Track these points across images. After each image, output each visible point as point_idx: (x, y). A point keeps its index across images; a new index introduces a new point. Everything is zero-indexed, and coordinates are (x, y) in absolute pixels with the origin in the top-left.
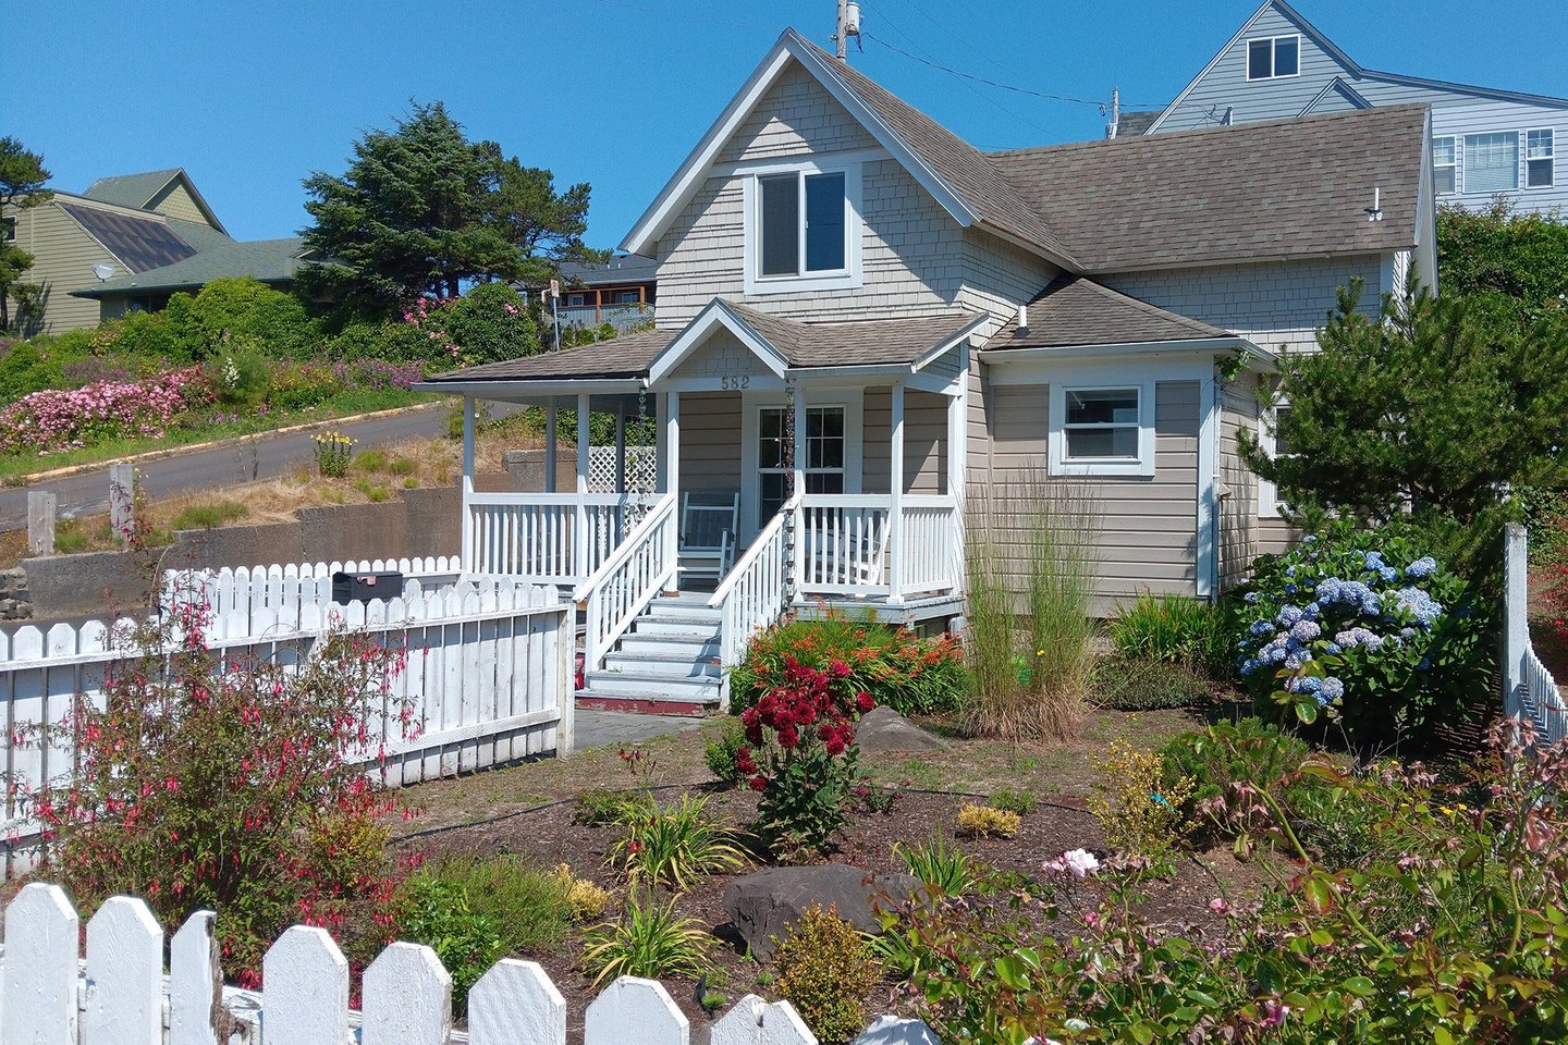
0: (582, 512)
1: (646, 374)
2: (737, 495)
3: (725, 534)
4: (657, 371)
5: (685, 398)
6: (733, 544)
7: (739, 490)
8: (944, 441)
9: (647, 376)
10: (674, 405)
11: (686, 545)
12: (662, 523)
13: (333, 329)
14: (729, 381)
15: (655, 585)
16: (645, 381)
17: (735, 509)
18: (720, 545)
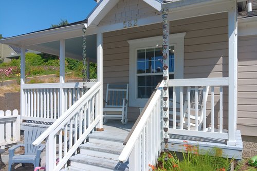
0: (62, 91)
1: (86, 21)
2: (128, 85)
3: (124, 101)
4: (91, 19)
5: (106, 36)
6: (127, 104)
7: (128, 83)
8: (226, 57)
9: (87, 23)
10: (100, 39)
11: (108, 105)
12: (95, 95)
13: (46, 61)
14: (127, 23)
15: (91, 127)
16: (86, 25)
17: (127, 90)
18: (122, 105)
